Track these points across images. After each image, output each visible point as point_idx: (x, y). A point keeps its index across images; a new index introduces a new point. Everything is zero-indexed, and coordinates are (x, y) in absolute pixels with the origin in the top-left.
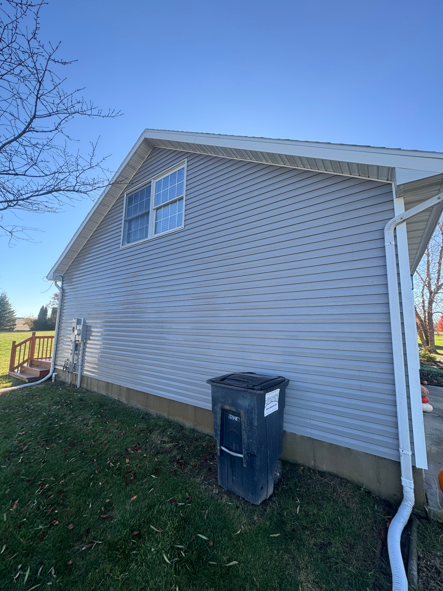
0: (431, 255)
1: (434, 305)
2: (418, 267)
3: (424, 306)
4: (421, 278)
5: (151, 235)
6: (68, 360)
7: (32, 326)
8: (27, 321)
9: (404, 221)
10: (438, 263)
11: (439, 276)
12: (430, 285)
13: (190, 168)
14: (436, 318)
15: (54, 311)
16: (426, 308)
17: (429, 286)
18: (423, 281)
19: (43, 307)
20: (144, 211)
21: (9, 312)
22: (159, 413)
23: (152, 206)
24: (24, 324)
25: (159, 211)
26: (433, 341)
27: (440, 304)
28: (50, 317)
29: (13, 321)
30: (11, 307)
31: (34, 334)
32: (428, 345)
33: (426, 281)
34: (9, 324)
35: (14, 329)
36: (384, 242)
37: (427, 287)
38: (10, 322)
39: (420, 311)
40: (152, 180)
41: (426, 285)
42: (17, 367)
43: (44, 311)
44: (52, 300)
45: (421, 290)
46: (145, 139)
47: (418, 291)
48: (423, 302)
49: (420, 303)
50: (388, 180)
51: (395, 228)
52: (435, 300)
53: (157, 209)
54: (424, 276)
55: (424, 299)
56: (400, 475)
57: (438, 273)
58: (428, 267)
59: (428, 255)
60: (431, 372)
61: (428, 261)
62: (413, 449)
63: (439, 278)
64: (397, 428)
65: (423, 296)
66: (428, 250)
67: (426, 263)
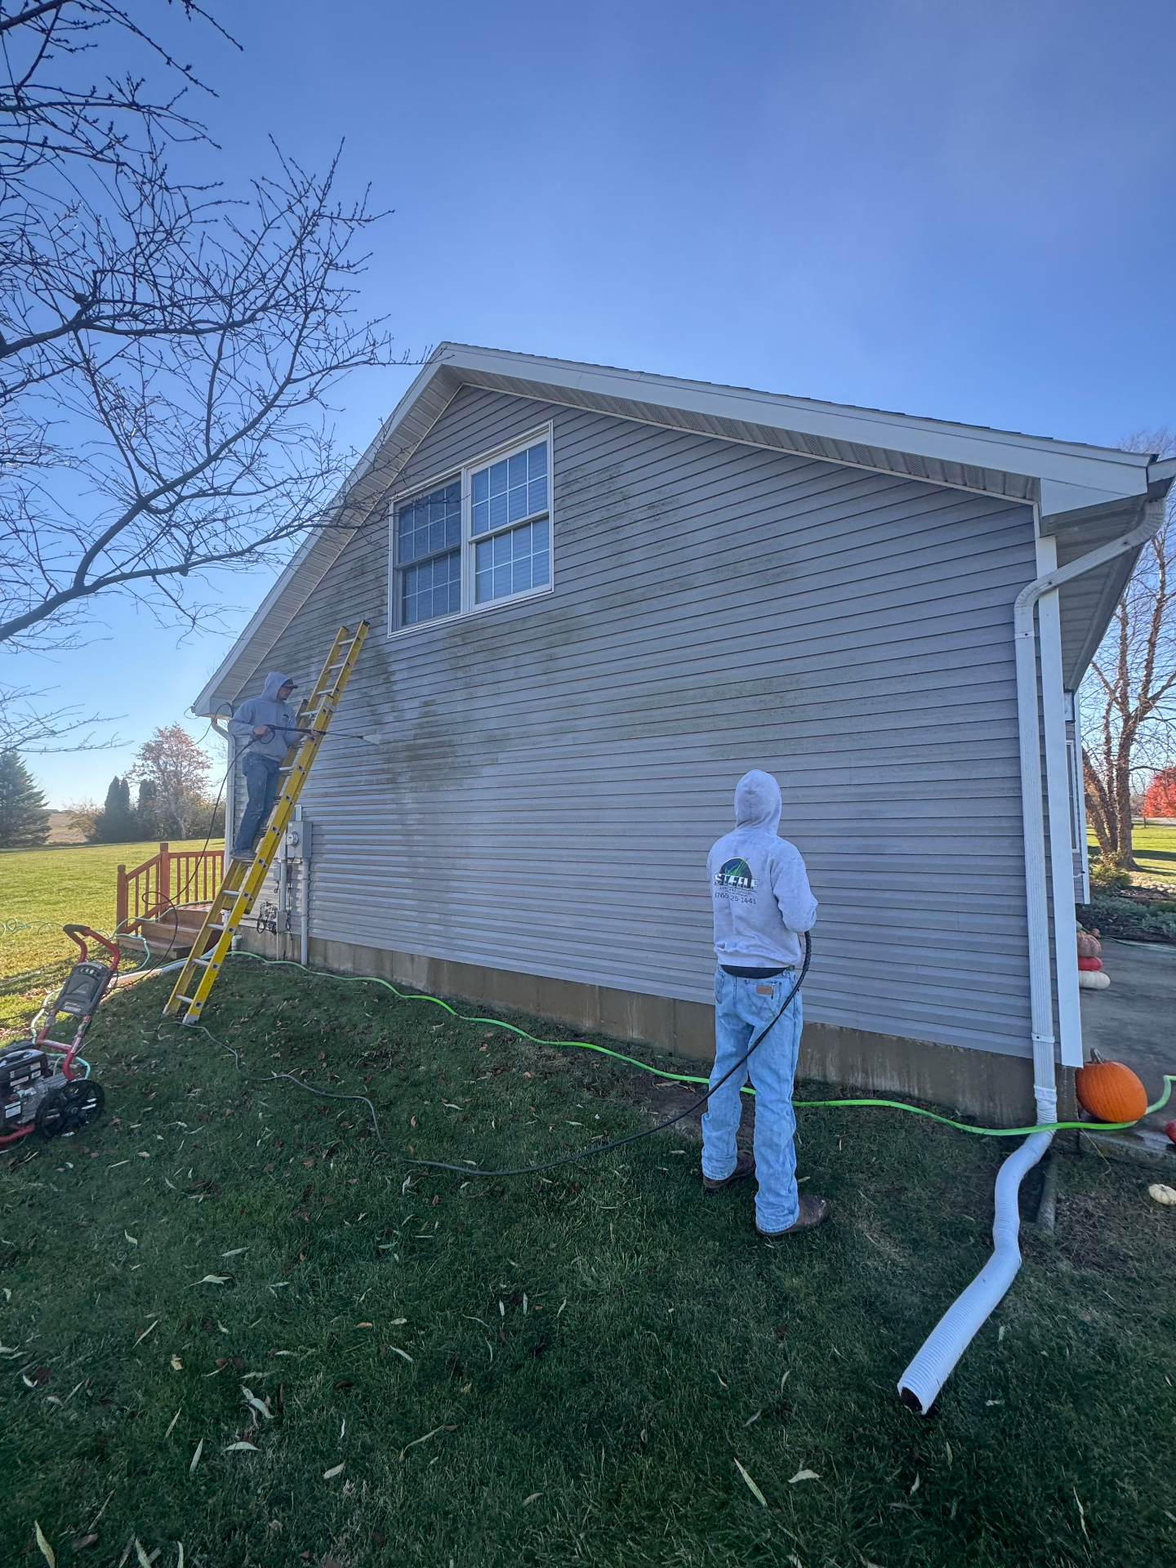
0: (1131, 621)
1: (1133, 749)
2: (1097, 654)
3: (1108, 753)
4: (1105, 681)
5: (469, 607)
6: (268, 904)
7: (93, 831)
8: (77, 819)
9: (1055, 588)
10: (1149, 641)
11: (1149, 675)
12: (1127, 697)
13: (562, 443)
14: (1140, 782)
15: (147, 789)
16: (1114, 758)
17: (1123, 703)
18: (1109, 689)
19: (116, 779)
20: (445, 547)
21: (30, 797)
22: (515, 1007)
23: (467, 536)
24: (71, 827)
25: (482, 547)
26: (1127, 839)
27: (1148, 746)
28: (136, 805)
29: (42, 818)
30: (34, 784)
31: (164, 848)
32: (1115, 849)
33: (1116, 687)
34: (33, 827)
35: (45, 839)
36: (1013, 631)
37: (1118, 703)
38: (34, 823)
39: (1097, 762)
40: (463, 470)
41: (1115, 699)
42: (134, 927)
43: (118, 790)
44: (140, 762)
45: (1104, 713)
46: (443, 366)
47: (1097, 715)
48: (1108, 740)
49: (1099, 745)
50: (1024, 498)
51: (1037, 604)
52: (1136, 737)
53: (478, 543)
54: (1112, 676)
55: (1109, 733)
56: (1033, 1081)
57: (1146, 667)
58: (1123, 653)
59: (1124, 622)
60: (1116, 910)
61: (1124, 638)
62: (1057, 1034)
63: (1148, 682)
64: (1029, 997)
65: (1107, 726)
66: (1124, 608)
67: (1119, 641)
